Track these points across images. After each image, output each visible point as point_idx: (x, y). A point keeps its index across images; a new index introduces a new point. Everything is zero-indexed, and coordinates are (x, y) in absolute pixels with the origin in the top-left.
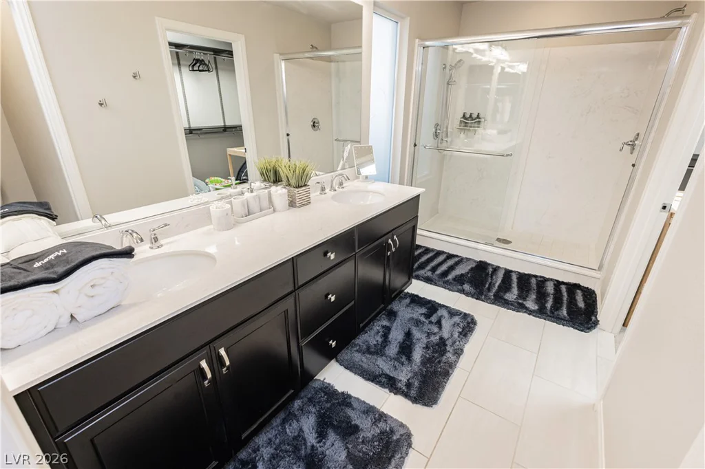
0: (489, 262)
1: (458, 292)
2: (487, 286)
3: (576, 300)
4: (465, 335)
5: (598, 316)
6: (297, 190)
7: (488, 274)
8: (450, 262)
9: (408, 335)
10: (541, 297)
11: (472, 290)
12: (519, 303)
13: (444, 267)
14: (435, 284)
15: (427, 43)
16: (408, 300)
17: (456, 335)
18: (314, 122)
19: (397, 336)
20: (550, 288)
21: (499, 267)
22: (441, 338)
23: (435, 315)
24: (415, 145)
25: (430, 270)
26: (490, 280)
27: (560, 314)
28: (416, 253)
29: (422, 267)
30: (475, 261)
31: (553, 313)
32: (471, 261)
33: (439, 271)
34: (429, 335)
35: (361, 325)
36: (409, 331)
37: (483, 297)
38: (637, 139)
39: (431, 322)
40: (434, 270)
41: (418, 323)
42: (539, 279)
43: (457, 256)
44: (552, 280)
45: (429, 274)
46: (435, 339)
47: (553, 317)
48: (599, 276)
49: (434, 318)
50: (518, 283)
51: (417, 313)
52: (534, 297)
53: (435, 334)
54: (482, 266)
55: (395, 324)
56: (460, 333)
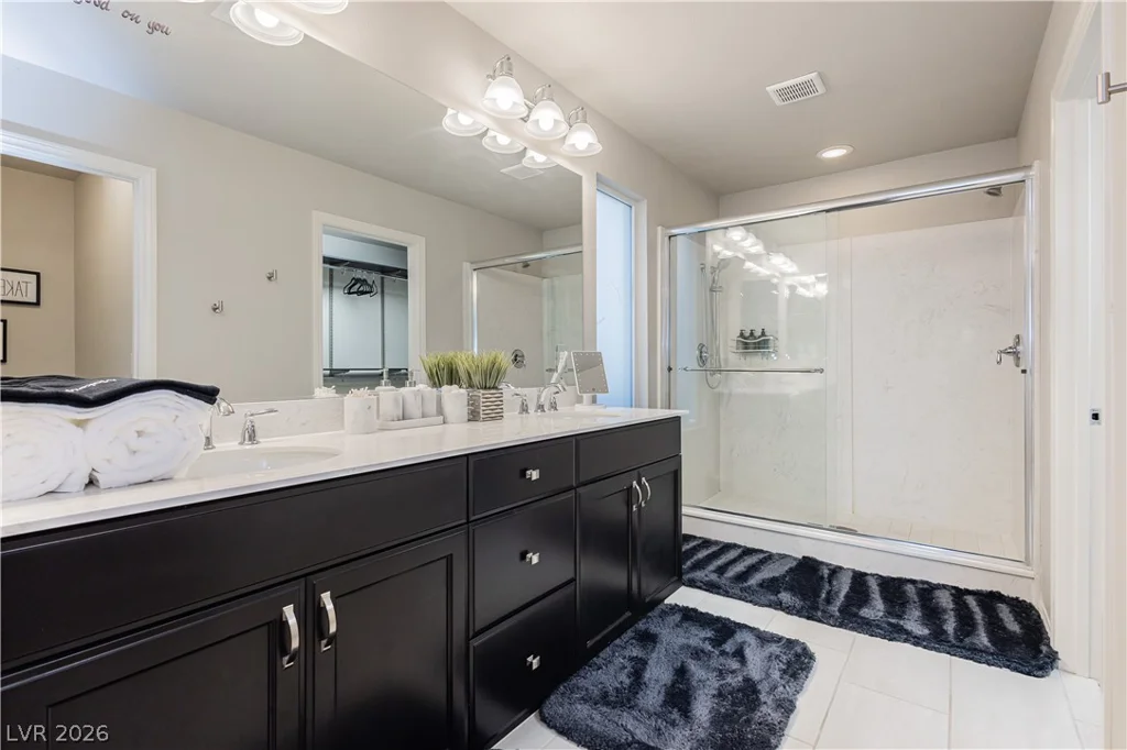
0: (820, 559)
1: (770, 606)
2: (824, 595)
3: (1001, 620)
4: (794, 676)
5: (1052, 645)
6: (482, 391)
7: (822, 578)
8: (750, 561)
9: (681, 673)
10: (932, 614)
11: (798, 603)
12: (890, 624)
13: (740, 567)
14: (727, 594)
15: (675, 231)
16: (677, 617)
17: (776, 675)
18: (516, 356)
19: (659, 673)
20: (945, 600)
21: (841, 568)
22: (747, 680)
23: (730, 642)
24: (670, 369)
25: (714, 572)
26: (827, 586)
27: (976, 641)
28: (685, 547)
29: (699, 565)
30: (795, 559)
31: (961, 641)
32: (788, 559)
33: (731, 573)
34: (721, 674)
35: (589, 643)
36: (682, 666)
37: (819, 614)
38: (1018, 343)
39: (723, 653)
40: (721, 570)
41: (697, 654)
42: (921, 586)
43: (761, 551)
44: (944, 587)
45: (714, 577)
46: (734, 681)
47: (964, 648)
48: (1030, 573)
49: (729, 647)
50: (881, 592)
51: (698, 637)
52: (917, 613)
53: (733, 672)
54: (808, 567)
55: (654, 655)
56: (784, 672)
